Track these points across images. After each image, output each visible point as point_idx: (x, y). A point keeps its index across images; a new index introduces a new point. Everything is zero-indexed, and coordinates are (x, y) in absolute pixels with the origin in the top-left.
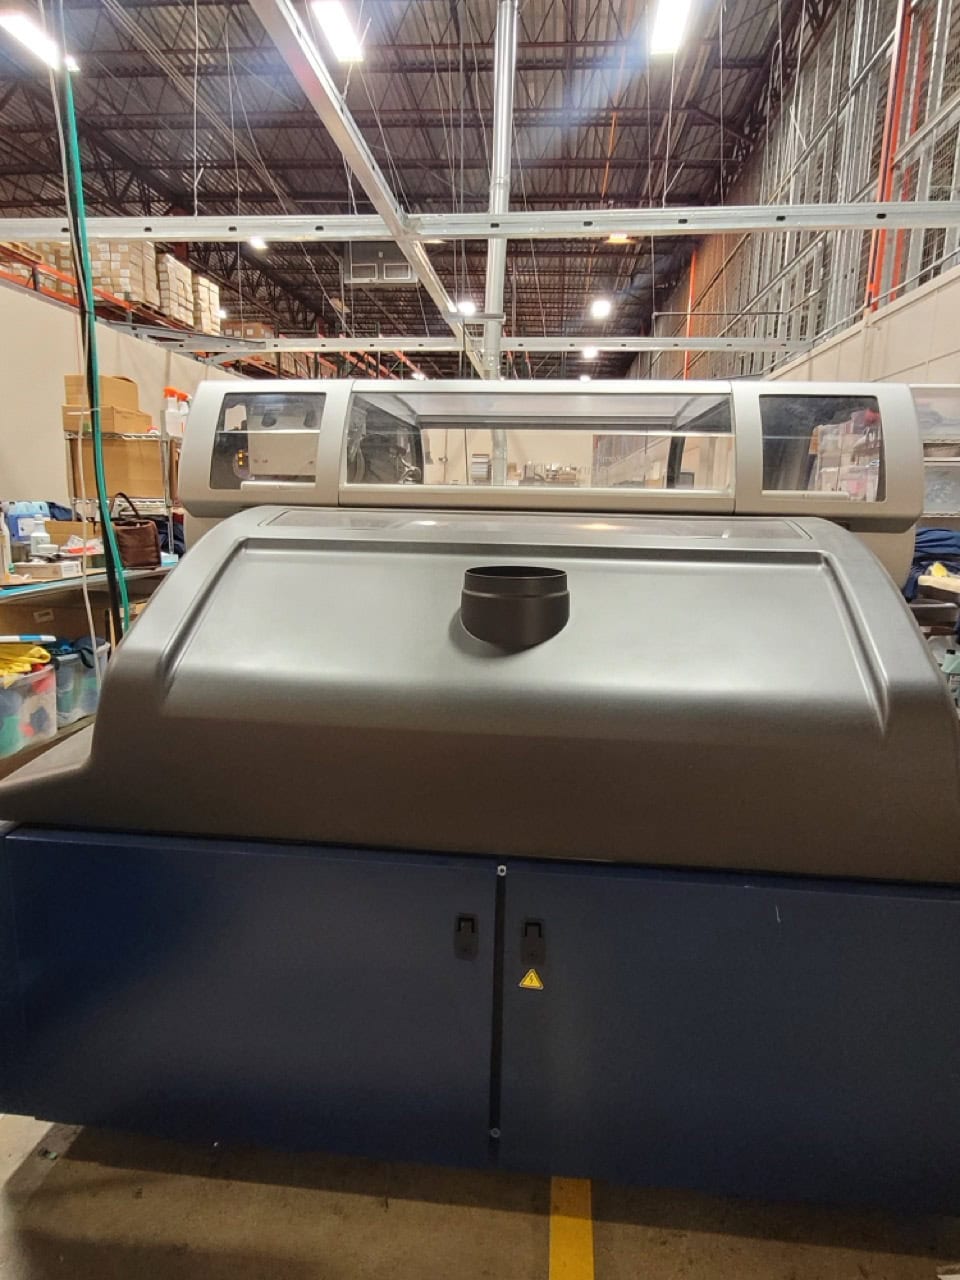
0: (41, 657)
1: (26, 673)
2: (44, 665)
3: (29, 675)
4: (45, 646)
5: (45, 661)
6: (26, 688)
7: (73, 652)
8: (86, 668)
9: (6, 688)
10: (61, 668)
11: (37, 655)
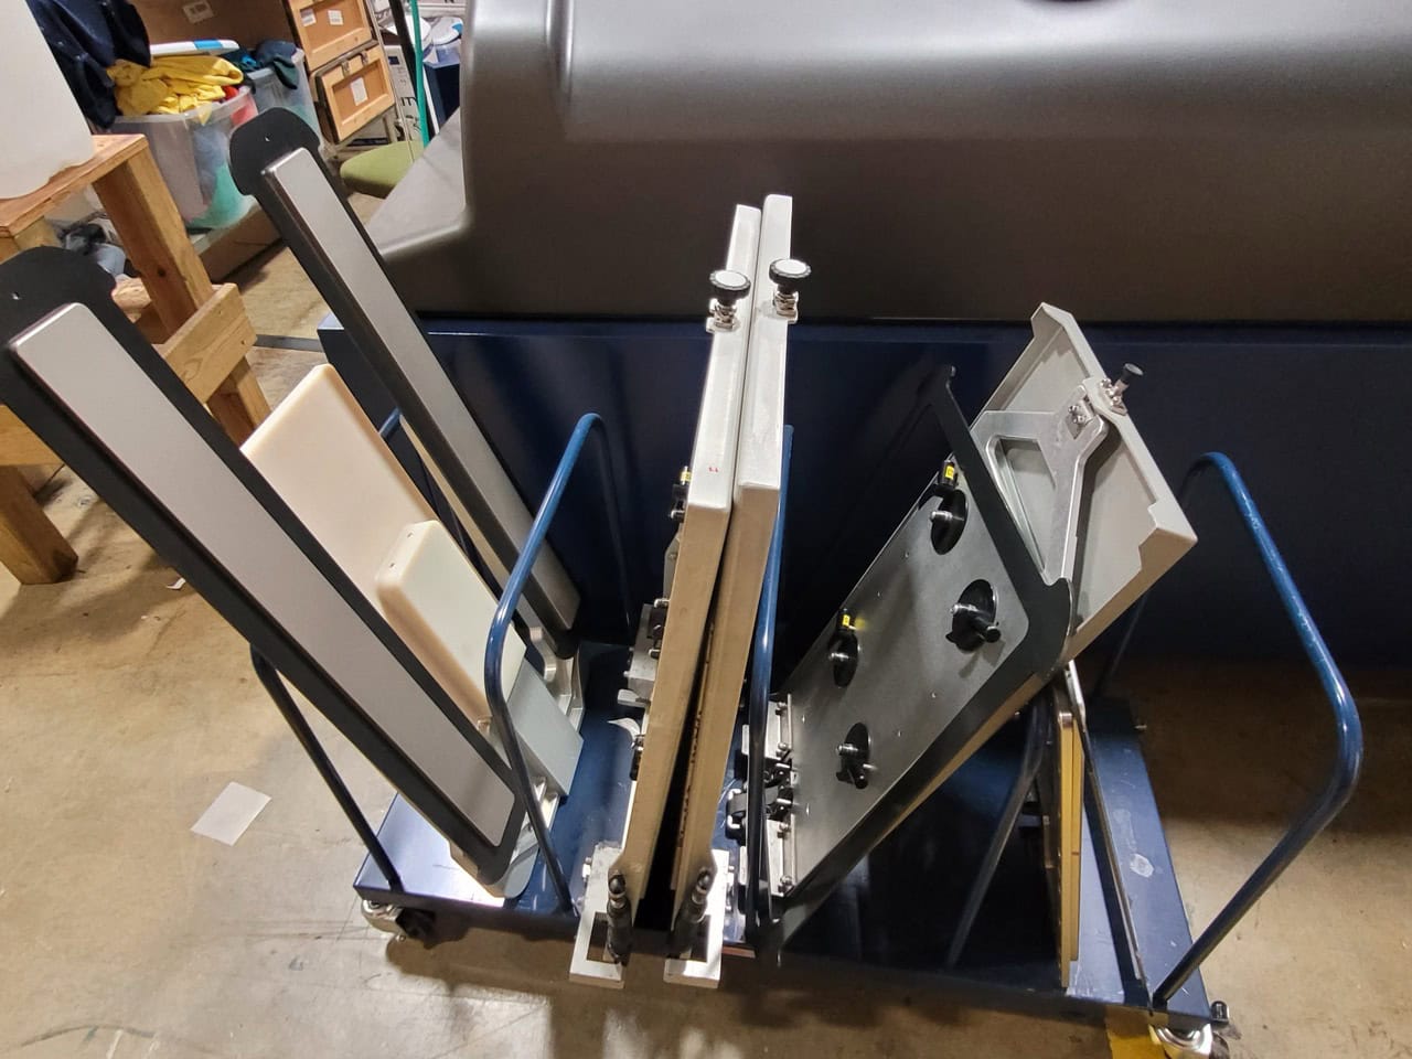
0: (230, 75)
1: (221, 101)
2: (237, 87)
3: (225, 104)
4: (230, 56)
5: (238, 81)
6: (226, 122)
7: (262, 67)
8: (286, 88)
9: (203, 124)
10: (258, 90)
11: (225, 73)
